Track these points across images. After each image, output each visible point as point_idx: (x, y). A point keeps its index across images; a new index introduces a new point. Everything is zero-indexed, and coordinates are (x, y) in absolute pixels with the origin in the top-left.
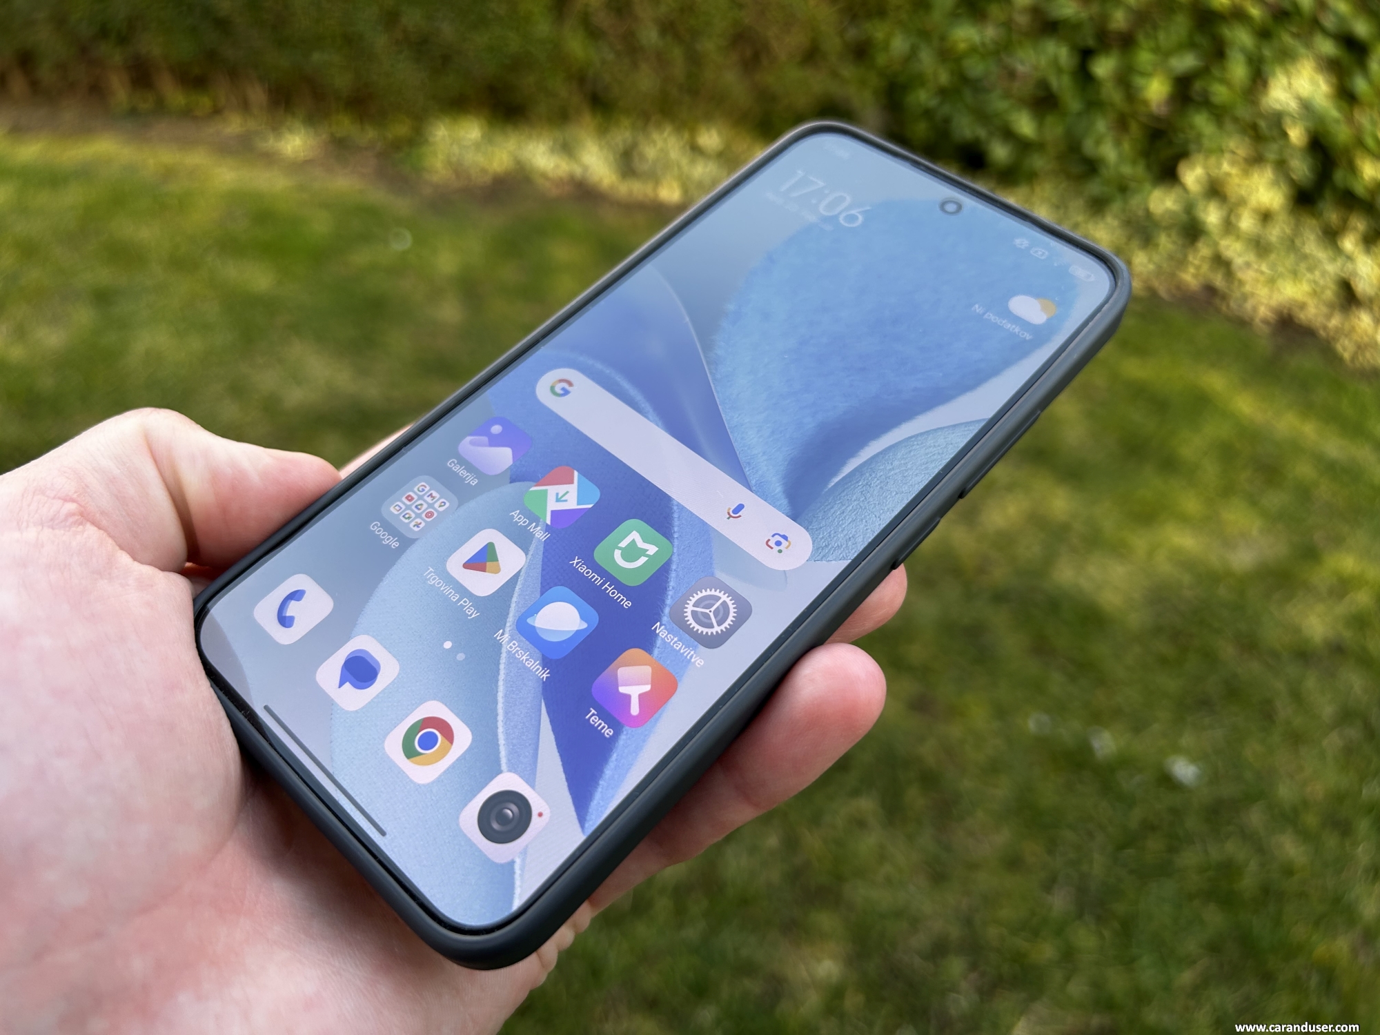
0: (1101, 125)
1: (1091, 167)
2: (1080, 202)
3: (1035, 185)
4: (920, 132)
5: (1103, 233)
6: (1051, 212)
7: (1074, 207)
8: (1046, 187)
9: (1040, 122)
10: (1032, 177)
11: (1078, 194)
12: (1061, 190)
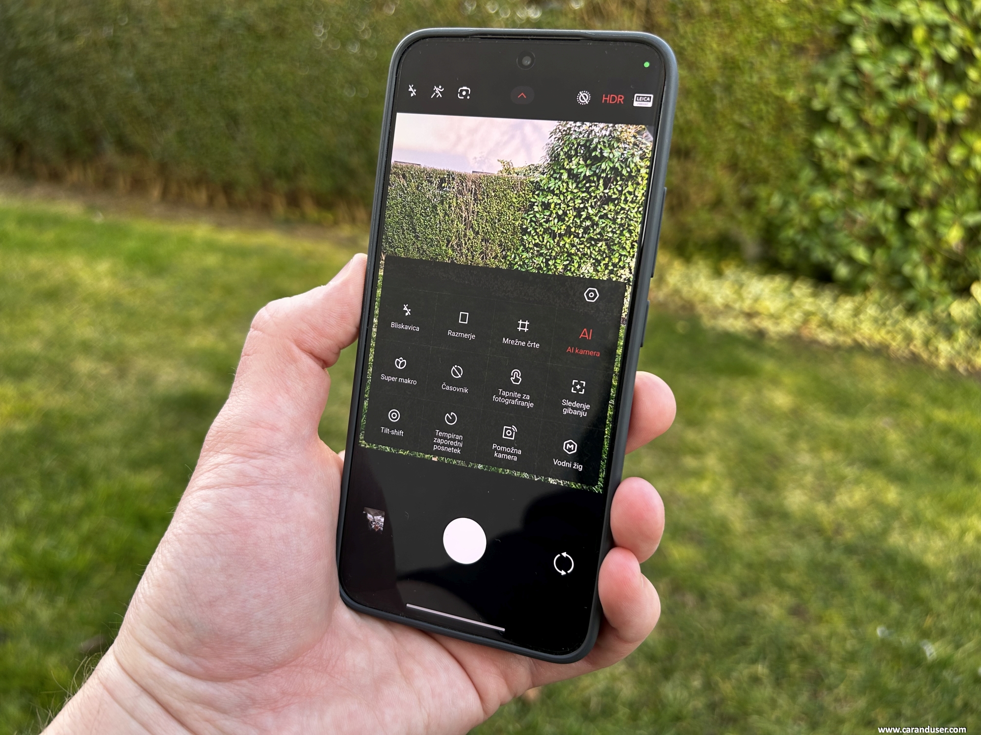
0: (916, 256)
1: (908, 283)
2: (900, 307)
3: (868, 294)
4: (787, 255)
5: (917, 326)
6: (879, 312)
7: (895, 309)
8: (875, 294)
9: (872, 251)
10: (865, 288)
11: (898, 301)
12: (886, 297)
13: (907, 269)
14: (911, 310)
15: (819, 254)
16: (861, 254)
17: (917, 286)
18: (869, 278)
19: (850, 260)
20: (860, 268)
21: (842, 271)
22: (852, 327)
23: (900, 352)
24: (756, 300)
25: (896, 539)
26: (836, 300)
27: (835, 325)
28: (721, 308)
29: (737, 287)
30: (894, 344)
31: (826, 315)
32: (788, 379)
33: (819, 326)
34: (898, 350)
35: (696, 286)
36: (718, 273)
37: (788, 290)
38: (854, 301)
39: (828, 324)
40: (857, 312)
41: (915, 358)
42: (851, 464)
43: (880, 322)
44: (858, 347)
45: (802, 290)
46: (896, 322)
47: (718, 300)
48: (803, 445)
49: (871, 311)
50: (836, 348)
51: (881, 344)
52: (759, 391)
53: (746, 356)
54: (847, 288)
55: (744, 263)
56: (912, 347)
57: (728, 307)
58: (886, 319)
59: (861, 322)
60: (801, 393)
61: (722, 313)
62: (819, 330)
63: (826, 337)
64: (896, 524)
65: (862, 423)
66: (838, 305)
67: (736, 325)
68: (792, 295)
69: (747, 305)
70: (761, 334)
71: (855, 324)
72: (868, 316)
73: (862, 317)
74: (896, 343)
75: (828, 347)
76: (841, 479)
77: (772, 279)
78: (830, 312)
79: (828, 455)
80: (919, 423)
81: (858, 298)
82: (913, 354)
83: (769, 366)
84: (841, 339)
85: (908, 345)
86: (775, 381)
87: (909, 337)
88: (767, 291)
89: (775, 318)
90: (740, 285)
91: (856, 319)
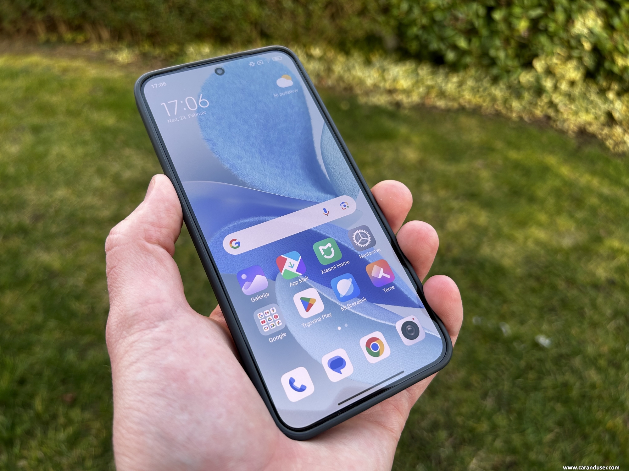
0: (498, 42)
1: (493, 62)
2: (488, 78)
3: (467, 70)
4: (414, 46)
5: (498, 92)
6: (474, 83)
7: (485, 80)
8: (472, 71)
9: (469, 41)
10: (466, 67)
11: (487, 74)
12: (479, 72)
13: (492, 53)
14: (495, 80)
15: (435, 45)
16: (462, 43)
17: (499, 63)
18: (468, 60)
19: (455, 47)
20: (462, 53)
21: (451, 56)
22: (457, 94)
23: (488, 110)
24: (395, 80)
25: (486, 251)
26: (447, 76)
27: (447, 94)
28: (372, 88)
29: (380, 71)
30: (484, 104)
31: (440, 88)
32: (416, 139)
33: (437, 96)
34: (487, 109)
35: (354, 72)
36: (368, 63)
37: (415, 72)
38: (458, 76)
39: (442, 94)
40: (461, 84)
41: (498, 114)
42: (457, 198)
43: (476, 90)
44: (462, 109)
45: (424, 71)
46: (485, 89)
47: (369, 82)
48: (426, 187)
49: (470, 83)
50: (448, 111)
51: (476, 105)
52: (397, 150)
53: (388, 124)
54: (454, 67)
55: (386, 53)
56: (496, 107)
57: (376, 87)
58: (479, 87)
59: (463, 90)
60: (424, 149)
61: (371, 91)
62: (436, 99)
63: (441, 104)
64: (485, 239)
65: (464, 167)
66: (448, 80)
67: (381, 100)
68: (418, 74)
69: (388, 85)
70: (398, 105)
71: (459, 92)
72: (468, 86)
73: (464, 87)
74: (486, 104)
75: (442, 110)
76: (450, 210)
77: (405, 64)
78: (443, 85)
79: (442, 193)
80: (500, 162)
81: (461, 74)
82: (497, 111)
83: (403, 130)
84: (450, 104)
85: (493, 105)
86: (407, 142)
87: (494, 99)
88: (401, 73)
89: (407, 92)
90: (383, 70)
91: (460, 89)
